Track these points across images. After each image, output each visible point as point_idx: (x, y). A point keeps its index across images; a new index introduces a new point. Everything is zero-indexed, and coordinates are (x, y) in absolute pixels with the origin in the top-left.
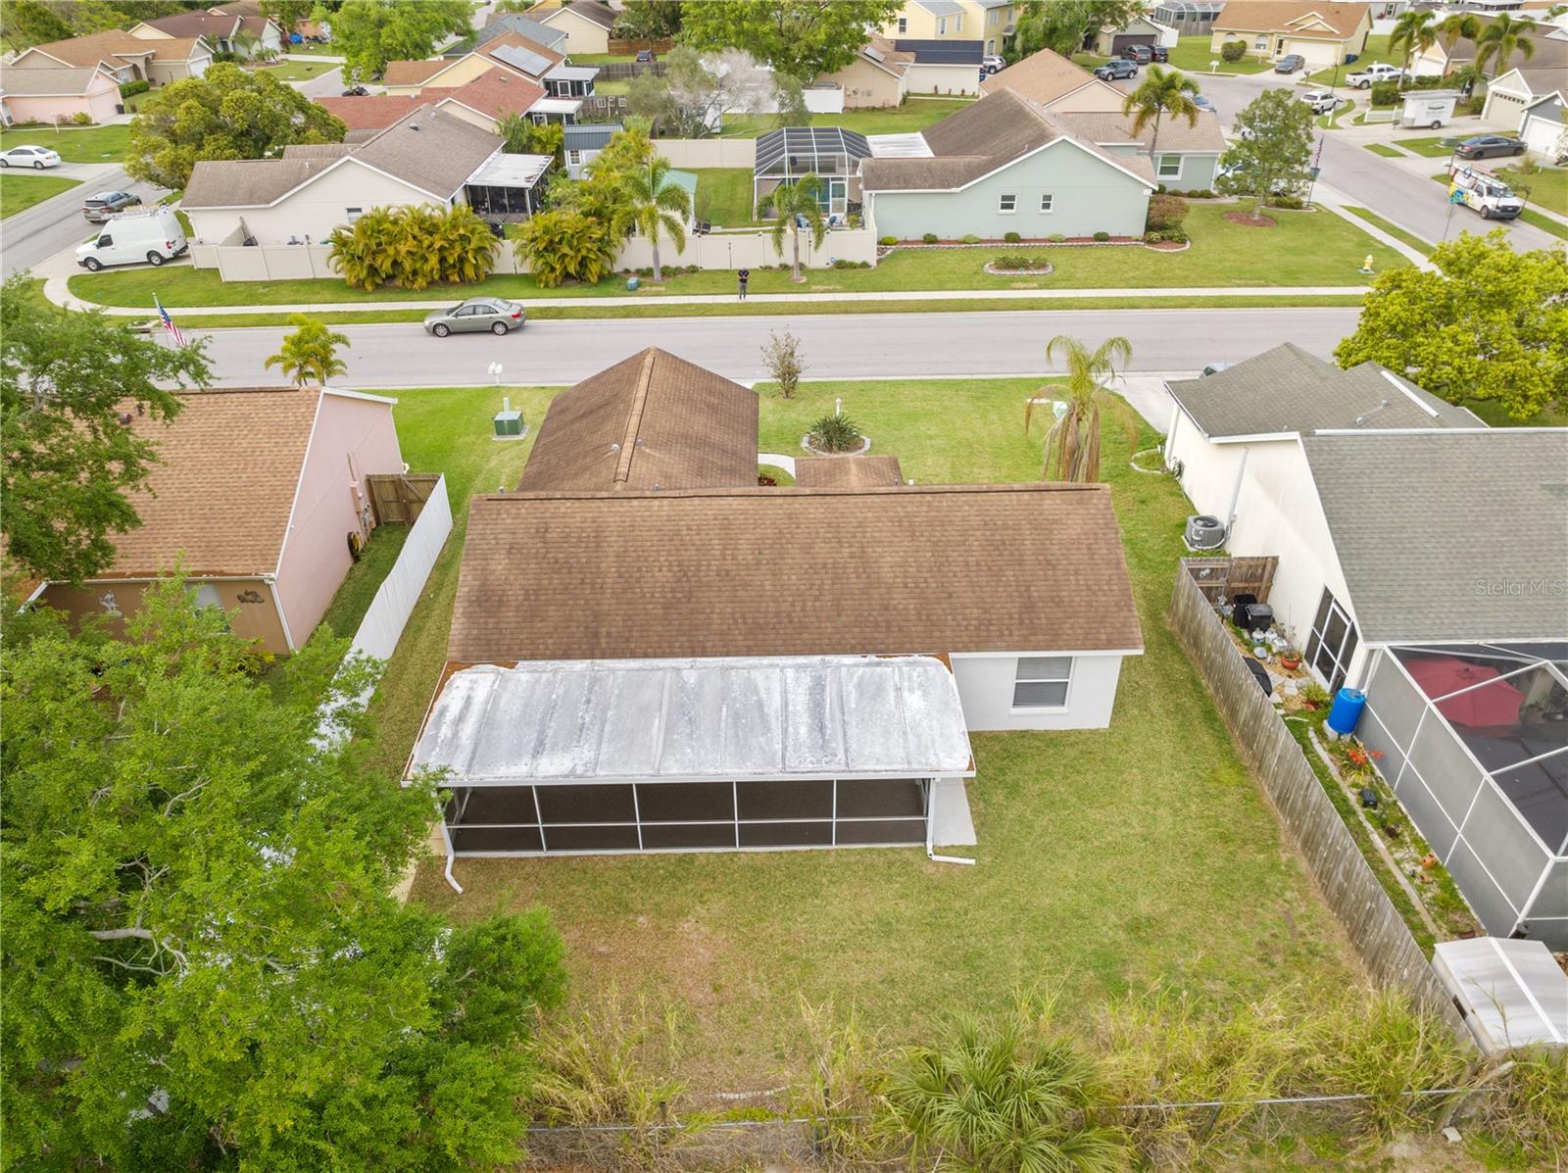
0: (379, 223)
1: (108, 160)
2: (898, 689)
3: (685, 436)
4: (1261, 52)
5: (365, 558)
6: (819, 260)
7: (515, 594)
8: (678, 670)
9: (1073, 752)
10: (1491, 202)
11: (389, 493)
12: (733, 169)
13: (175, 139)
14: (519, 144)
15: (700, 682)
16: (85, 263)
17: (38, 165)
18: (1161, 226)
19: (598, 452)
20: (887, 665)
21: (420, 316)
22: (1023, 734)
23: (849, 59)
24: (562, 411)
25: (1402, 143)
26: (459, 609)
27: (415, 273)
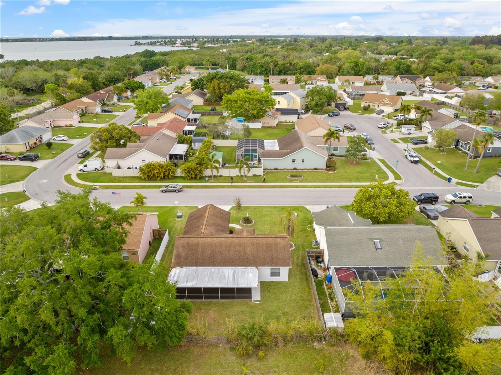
0: (150, 165)
1: (78, 138)
2: (248, 273)
3: (215, 224)
4: (373, 107)
5: (152, 245)
6: (250, 174)
7: (183, 255)
8: (211, 269)
9: (281, 285)
10: (412, 159)
11: (157, 233)
12: (232, 147)
13: (101, 140)
14: (181, 142)
15: (215, 271)
16: (80, 171)
17: (63, 140)
18: (330, 166)
19: (199, 227)
21: (160, 187)
22: (272, 282)
23: (263, 116)
24: (192, 217)
25: (400, 139)
26: (173, 257)
27: (158, 177)
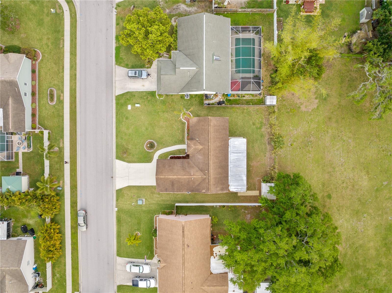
20: (230, 145)
26: (223, 192)
